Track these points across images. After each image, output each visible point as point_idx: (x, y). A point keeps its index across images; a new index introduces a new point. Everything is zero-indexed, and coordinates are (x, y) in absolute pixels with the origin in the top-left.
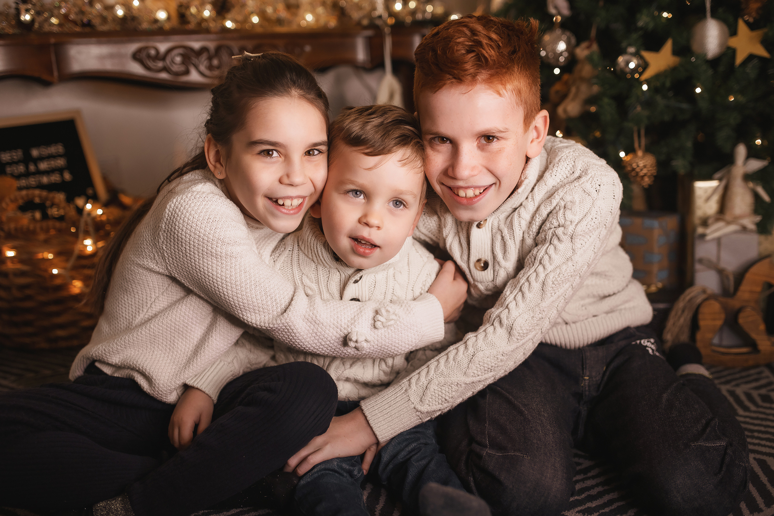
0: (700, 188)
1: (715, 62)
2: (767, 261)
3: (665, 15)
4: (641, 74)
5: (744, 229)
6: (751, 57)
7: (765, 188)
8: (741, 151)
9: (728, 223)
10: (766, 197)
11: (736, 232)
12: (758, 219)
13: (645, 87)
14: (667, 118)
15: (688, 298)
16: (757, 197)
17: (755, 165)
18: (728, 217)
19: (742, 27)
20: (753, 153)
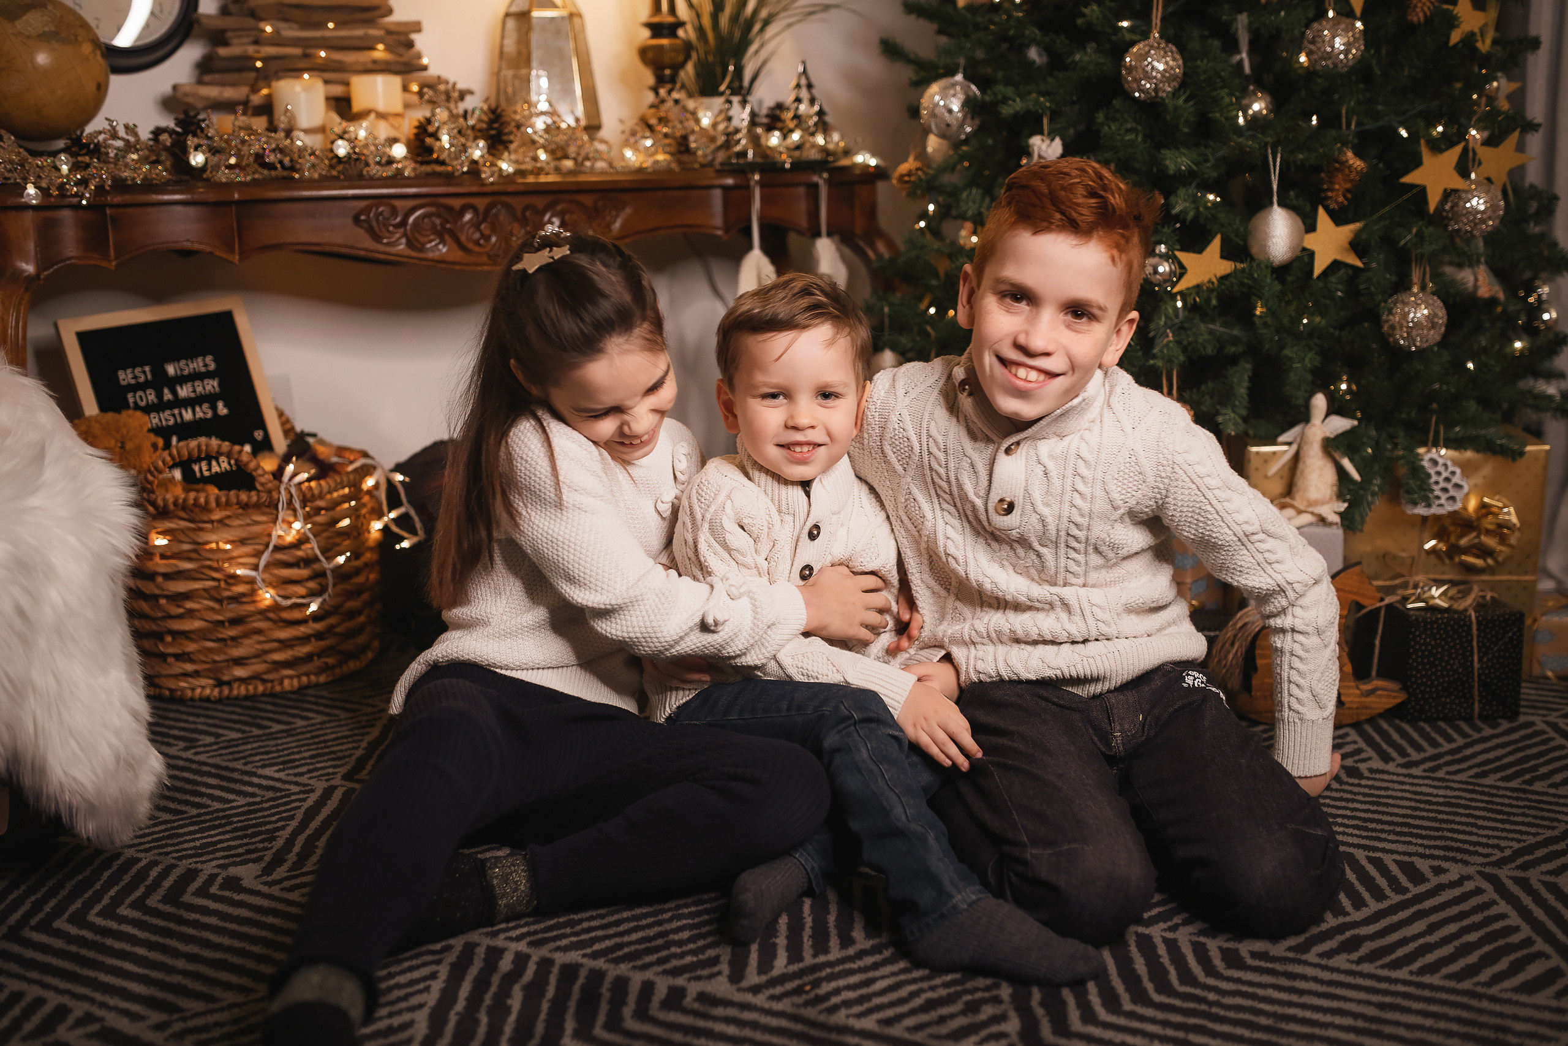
0: (1257, 453)
1: (1281, 271)
2: (1356, 569)
3: (1211, 197)
4: (1174, 285)
5: (1322, 520)
6: (1335, 265)
7: (1351, 460)
8: (1320, 402)
9: (1300, 512)
10: (1356, 476)
11: (1311, 524)
12: (1343, 506)
13: (1179, 304)
14: (1210, 350)
15: (1239, 625)
16: (1342, 474)
17: (1340, 424)
18: (1299, 503)
19: (1322, 216)
20: (1336, 408)
